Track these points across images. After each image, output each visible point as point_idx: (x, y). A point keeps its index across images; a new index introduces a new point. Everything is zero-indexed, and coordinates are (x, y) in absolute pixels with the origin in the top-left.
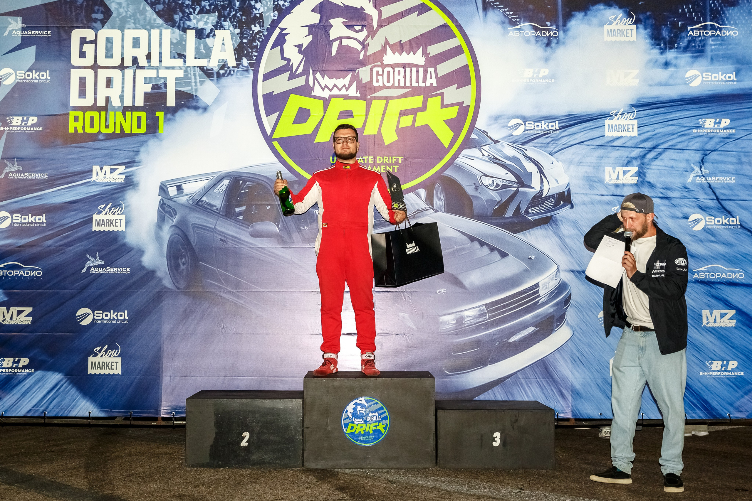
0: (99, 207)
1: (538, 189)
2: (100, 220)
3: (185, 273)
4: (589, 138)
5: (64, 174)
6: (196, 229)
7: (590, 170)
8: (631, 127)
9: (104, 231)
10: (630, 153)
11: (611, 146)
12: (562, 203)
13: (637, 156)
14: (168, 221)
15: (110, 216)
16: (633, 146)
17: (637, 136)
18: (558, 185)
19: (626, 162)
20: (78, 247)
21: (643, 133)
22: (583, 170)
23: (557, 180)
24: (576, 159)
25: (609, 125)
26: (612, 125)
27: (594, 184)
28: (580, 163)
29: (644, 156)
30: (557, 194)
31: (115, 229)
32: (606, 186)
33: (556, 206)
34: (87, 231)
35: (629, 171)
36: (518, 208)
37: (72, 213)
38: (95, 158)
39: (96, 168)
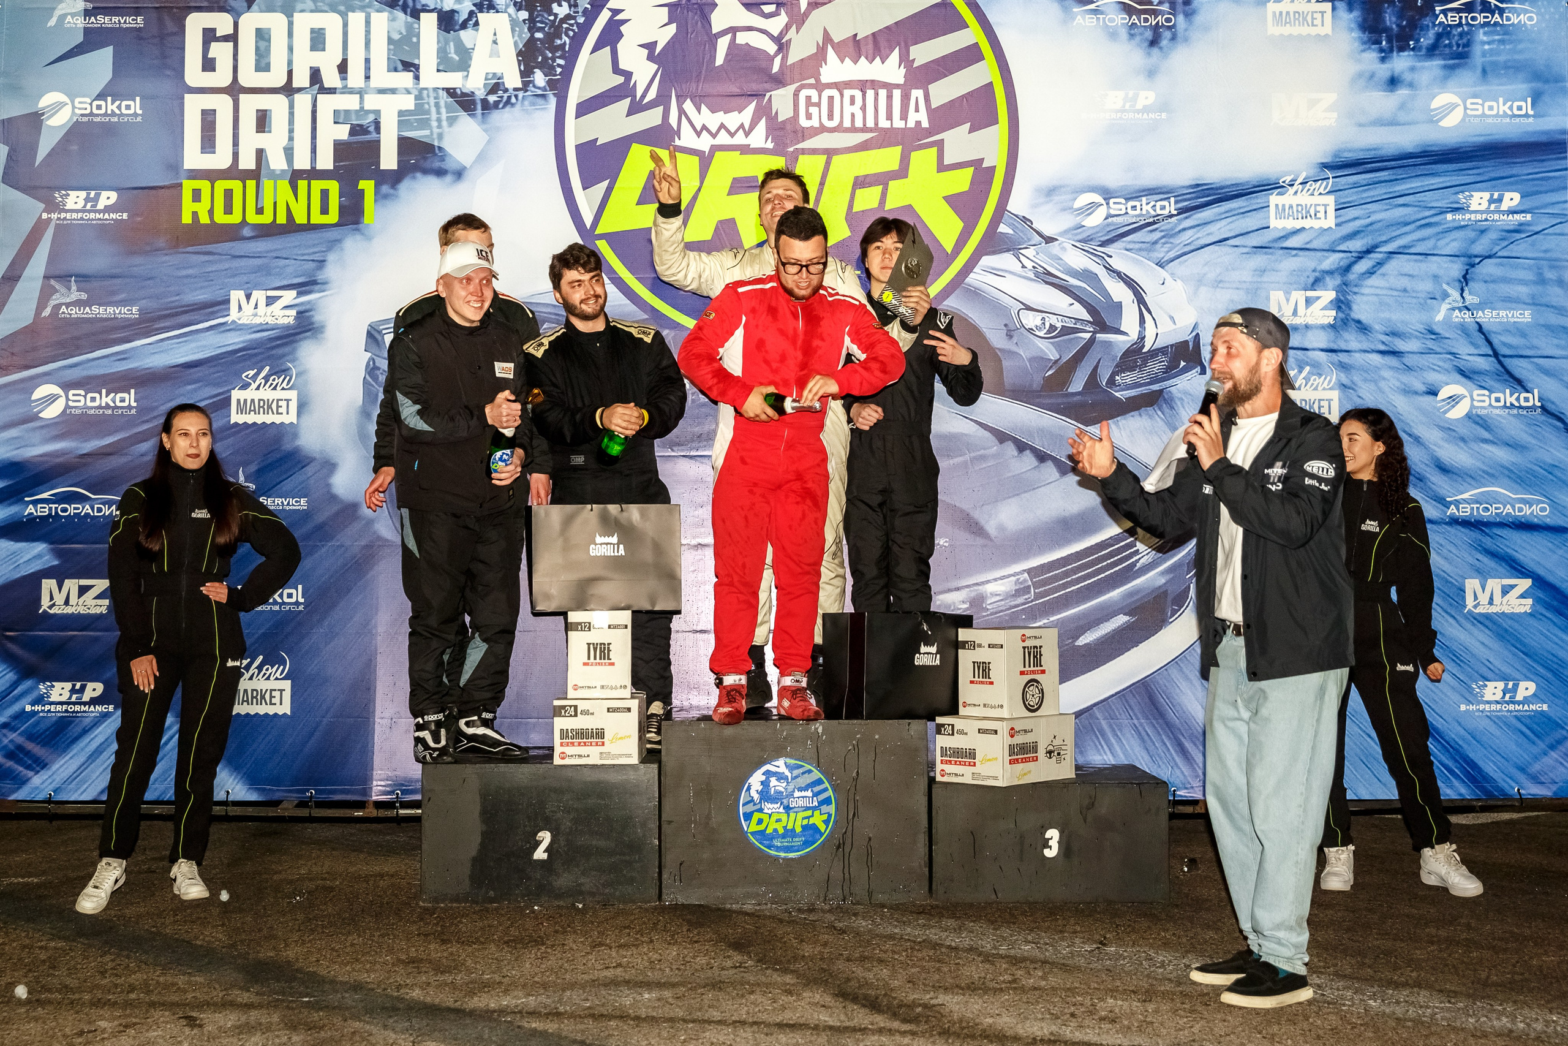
37: (189, 387)
38: (235, 276)
39: (237, 296)
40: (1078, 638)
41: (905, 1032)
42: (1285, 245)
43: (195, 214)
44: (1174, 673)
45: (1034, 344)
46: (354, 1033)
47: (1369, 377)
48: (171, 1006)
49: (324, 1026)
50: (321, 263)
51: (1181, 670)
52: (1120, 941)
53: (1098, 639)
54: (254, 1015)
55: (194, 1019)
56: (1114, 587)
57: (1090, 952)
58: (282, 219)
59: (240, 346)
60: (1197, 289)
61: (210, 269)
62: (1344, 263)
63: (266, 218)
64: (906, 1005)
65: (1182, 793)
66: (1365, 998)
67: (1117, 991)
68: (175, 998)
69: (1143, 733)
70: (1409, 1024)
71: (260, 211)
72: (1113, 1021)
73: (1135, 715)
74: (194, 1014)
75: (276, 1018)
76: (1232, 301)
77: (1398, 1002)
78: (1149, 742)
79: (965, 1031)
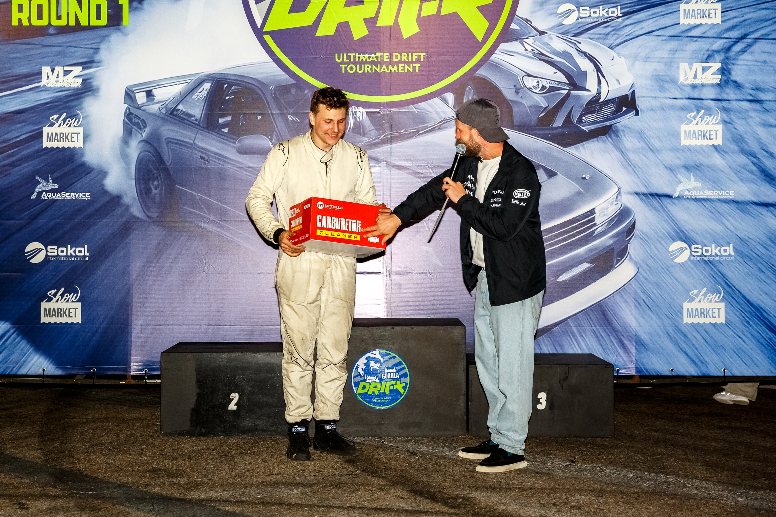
0: (51, 118)
1: (594, 92)
2: (52, 134)
3: (157, 198)
4: (659, 27)
5: (6, 77)
6: (170, 144)
7: (660, 68)
8: (713, 12)
9: (58, 148)
10: (712, 45)
11: (688, 37)
12: (624, 109)
13: (720, 48)
14: (136, 135)
15: (65, 129)
16: (715, 35)
17: (720, 23)
18: (619, 86)
19: (706, 56)
20: (26, 167)
21: (728, 20)
22: (651, 67)
23: (618, 81)
24: (643, 54)
25: (685, 10)
26: (689, 10)
27: (666, 85)
28: (647, 59)
29: (729, 49)
30: (618, 98)
31: (72, 145)
32: (681, 87)
33: (617, 113)
34: (37, 148)
35: (710, 67)
36: (569, 116)
37: (18, 126)
38: (44, 58)
39: (46, 70)
40: (558, 276)
41: (451, 514)
42: (690, 34)
43: (20, 20)
44: (618, 298)
45: (533, 98)
46: (119, 513)
47: (741, 116)
48: (10, 497)
49: (101, 508)
50: (97, 50)
51: (622, 296)
52: (584, 460)
53: (571, 278)
54: (59, 502)
55: (24, 504)
56: (581, 246)
57: (565, 467)
58: (72, 23)
59: (48, 100)
60: (634, 63)
61: (29, 54)
62: (726, 46)
63: (63, 22)
64: (452, 498)
65: (623, 372)
66: (736, 496)
67: (582, 490)
68: (12, 492)
69: (599, 335)
70: (763, 512)
71: (59, 18)
72: (579, 508)
73: (594, 324)
74: (23, 502)
75: (72, 504)
76: (656, 70)
77: (756, 499)
78: (602, 340)
79: (488, 513)
